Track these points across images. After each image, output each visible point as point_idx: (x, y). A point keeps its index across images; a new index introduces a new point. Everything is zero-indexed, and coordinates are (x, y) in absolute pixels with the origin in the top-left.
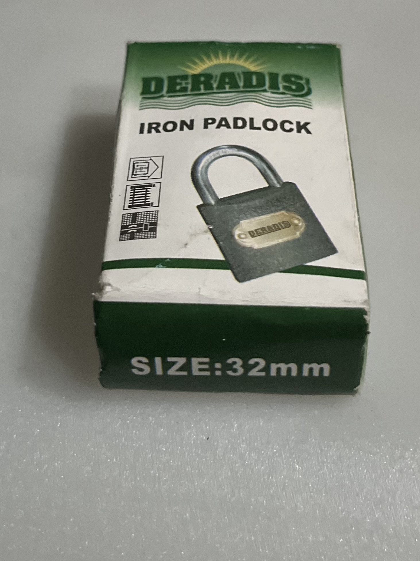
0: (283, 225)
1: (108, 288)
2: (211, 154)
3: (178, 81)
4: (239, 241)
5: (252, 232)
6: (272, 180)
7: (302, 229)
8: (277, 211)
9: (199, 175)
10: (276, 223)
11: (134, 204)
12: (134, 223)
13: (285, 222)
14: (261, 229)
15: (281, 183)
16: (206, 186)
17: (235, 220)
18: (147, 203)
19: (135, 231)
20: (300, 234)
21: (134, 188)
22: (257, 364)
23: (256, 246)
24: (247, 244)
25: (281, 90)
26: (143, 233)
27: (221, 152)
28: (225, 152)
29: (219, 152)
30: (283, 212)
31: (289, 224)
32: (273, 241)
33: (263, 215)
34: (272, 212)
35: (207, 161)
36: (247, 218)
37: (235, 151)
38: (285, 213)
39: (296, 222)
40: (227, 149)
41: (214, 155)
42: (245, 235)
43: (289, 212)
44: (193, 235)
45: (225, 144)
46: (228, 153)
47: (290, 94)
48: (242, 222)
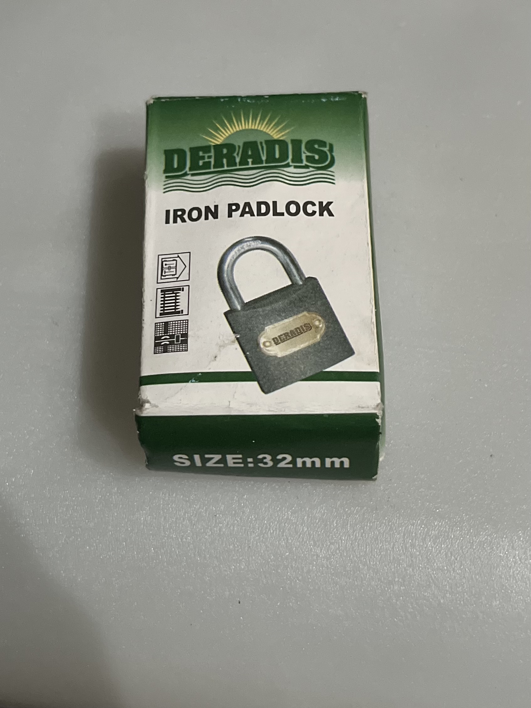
0: (304, 328)
1: (147, 405)
2: (236, 249)
3: (201, 154)
4: (264, 350)
5: (276, 338)
6: (295, 276)
7: (322, 331)
8: (299, 313)
9: (225, 275)
10: (299, 326)
11: (166, 311)
12: (166, 334)
13: (307, 324)
14: (284, 334)
15: (303, 279)
16: (232, 288)
17: (261, 326)
18: (177, 310)
19: (168, 343)
20: (320, 337)
21: (164, 291)
22: (284, 459)
23: (280, 355)
24: (271, 353)
25: (305, 163)
26: (176, 345)
27: (245, 246)
28: (250, 246)
29: (243, 246)
30: (305, 313)
31: (311, 326)
32: (295, 347)
33: (286, 318)
34: (294, 314)
35: (232, 258)
36: (271, 323)
37: (259, 244)
38: (307, 314)
39: (317, 323)
40: (251, 242)
41: (239, 250)
42: (270, 342)
43: (310, 313)
44: (222, 346)
45: (249, 237)
46: (252, 247)
47: (313, 167)
48: (266, 328)
